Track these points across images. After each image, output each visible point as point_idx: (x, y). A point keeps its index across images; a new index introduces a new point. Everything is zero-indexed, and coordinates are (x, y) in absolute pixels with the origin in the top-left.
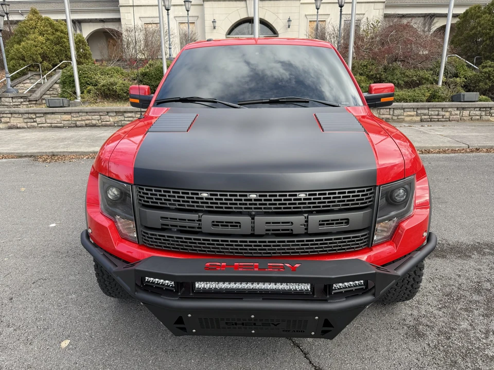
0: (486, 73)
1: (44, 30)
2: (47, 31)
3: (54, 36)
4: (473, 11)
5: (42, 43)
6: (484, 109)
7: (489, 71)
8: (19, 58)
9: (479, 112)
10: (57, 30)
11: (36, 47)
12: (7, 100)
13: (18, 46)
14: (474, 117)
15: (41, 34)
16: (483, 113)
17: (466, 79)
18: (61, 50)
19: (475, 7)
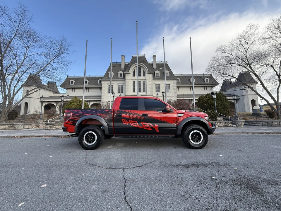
0: (208, 113)
2: (78, 102)
5: (76, 105)
10: (81, 102)
11: (73, 106)
12: (59, 121)
15: (76, 103)
19: (202, 96)
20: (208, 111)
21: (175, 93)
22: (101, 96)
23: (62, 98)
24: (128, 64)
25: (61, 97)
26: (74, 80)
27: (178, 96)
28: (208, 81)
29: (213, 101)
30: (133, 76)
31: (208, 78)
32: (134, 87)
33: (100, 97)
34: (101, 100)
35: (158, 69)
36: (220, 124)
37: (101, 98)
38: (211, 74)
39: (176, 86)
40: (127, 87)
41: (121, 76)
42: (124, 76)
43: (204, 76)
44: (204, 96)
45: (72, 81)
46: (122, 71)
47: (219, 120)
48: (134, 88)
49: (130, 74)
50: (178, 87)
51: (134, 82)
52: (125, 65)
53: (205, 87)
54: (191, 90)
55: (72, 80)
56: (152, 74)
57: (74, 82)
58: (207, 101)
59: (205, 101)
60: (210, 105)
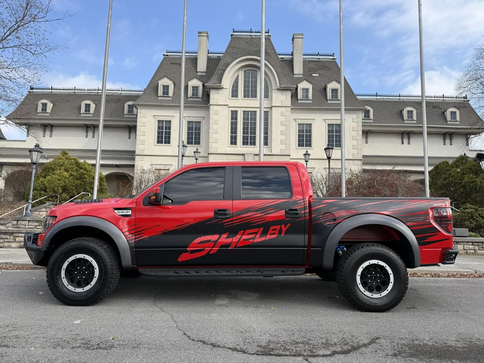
0: (468, 213)
1: (69, 167)
2: (73, 168)
3: (77, 172)
5: (66, 178)
6: (477, 244)
7: (471, 212)
8: (42, 189)
9: (473, 246)
10: (81, 168)
11: (59, 180)
13: (43, 179)
14: (468, 251)
15: (66, 170)
16: (477, 248)
18: (81, 184)
19: (444, 163)
20: (467, 208)
21: (355, 151)
22: (134, 152)
23: (35, 155)
24: (219, 59)
25: (31, 151)
26: (52, 102)
27: (367, 159)
28: (455, 118)
30: (233, 96)
31: (453, 110)
32: (236, 128)
33: (131, 154)
34: (133, 166)
35: (307, 76)
37: (134, 159)
38: (466, 97)
39: (361, 129)
40: (213, 127)
41: (197, 94)
42: (206, 96)
43: (444, 103)
44: (451, 162)
45: (46, 104)
46: (200, 78)
48: (236, 133)
49: (222, 88)
50: (366, 133)
51: (234, 115)
52: (209, 60)
53: (448, 135)
54: (403, 143)
55: (44, 101)
56: (289, 94)
57: (50, 106)
58: (461, 180)
59: (452, 178)
60: (468, 190)
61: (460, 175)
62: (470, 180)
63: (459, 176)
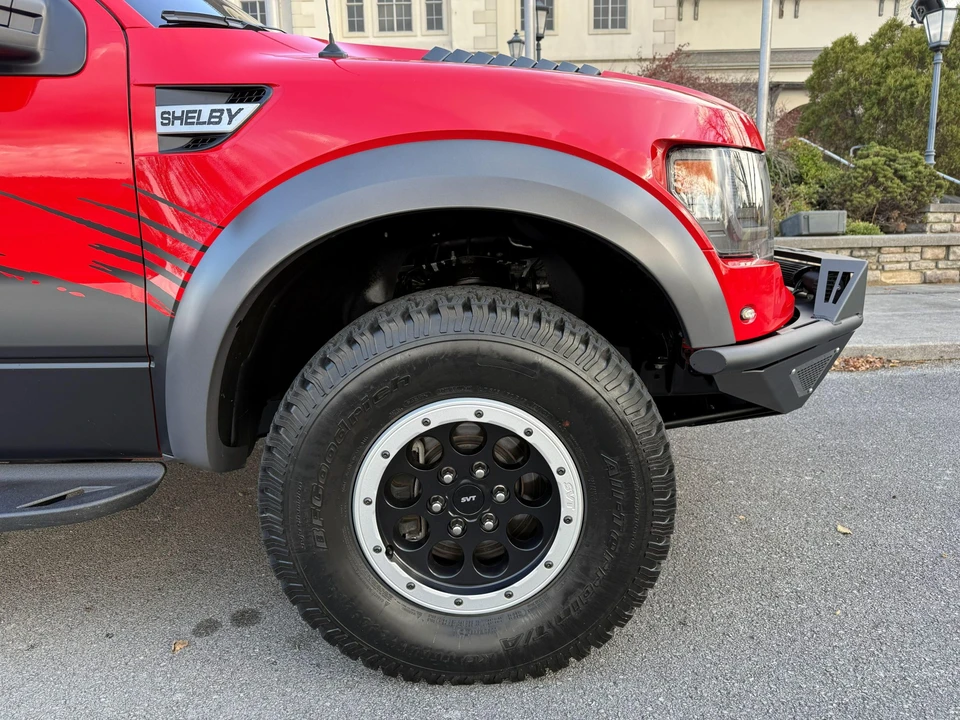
4: (838, 49)
7: (874, 164)
17: (822, 187)
19: (843, 41)
20: (868, 156)
29: (921, 82)
36: (936, 260)
47: (937, 227)
58: (879, 84)
59: (857, 80)
60: (890, 112)
61: (877, 70)
62: (901, 84)
63: (874, 74)
